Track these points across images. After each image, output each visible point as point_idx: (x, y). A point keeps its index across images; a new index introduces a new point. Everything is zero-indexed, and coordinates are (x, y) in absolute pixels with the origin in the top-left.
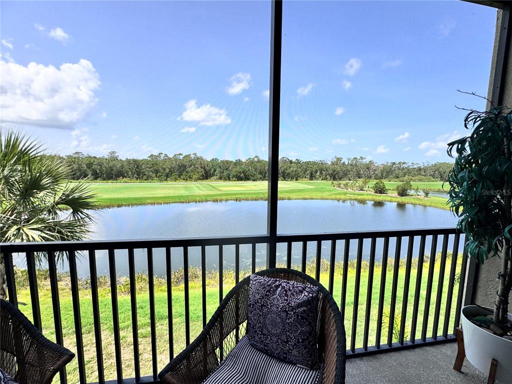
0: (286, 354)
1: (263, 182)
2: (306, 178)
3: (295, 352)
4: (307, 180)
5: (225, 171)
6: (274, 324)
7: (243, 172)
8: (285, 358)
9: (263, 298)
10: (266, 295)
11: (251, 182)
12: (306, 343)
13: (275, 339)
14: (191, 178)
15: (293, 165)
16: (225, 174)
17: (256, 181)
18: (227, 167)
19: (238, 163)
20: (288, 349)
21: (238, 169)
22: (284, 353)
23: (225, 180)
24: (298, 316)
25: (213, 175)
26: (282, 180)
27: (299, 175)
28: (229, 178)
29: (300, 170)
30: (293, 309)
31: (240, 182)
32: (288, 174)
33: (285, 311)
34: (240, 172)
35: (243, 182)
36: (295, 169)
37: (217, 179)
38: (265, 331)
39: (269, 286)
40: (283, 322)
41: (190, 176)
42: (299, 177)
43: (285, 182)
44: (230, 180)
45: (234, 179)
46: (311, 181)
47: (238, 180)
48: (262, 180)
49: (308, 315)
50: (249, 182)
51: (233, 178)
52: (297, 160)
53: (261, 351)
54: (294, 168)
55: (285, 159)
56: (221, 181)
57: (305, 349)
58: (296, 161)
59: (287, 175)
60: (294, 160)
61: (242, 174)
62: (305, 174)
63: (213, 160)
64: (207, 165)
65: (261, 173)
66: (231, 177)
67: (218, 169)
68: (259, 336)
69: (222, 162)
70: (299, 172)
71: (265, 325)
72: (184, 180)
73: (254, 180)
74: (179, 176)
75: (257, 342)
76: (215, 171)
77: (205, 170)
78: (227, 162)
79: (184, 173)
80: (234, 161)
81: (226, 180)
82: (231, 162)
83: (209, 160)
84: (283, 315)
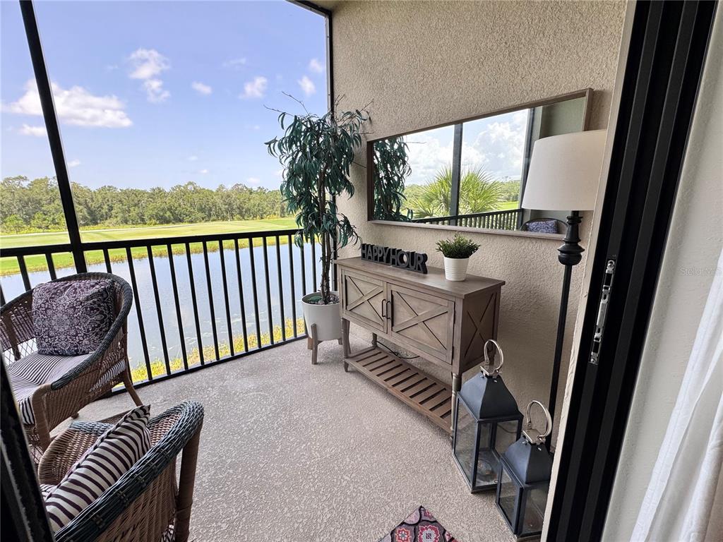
0: (77, 346)
1: (207, 223)
2: (275, 214)
3: (86, 341)
4: (277, 218)
5: (132, 209)
6: (60, 322)
7: (170, 209)
8: (77, 351)
9: (47, 301)
10: (51, 298)
11: (187, 224)
12: (97, 330)
13: (63, 337)
14: (58, 223)
15: (253, 195)
16: (133, 213)
17: (196, 222)
18: (136, 202)
19: (158, 193)
20: (78, 341)
21: (159, 203)
22: (75, 347)
23: (135, 223)
24: (86, 308)
25: (108, 216)
26: (239, 219)
27: (265, 211)
28: (143, 220)
29: (266, 203)
30: (81, 303)
31: (166, 226)
32: (249, 210)
33: (73, 307)
34: (163, 209)
35: (171, 225)
36: (257, 202)
37: (117, 223)
38: (52, 333)
39: (55, 289)
40: (71, 318)
41: (54, 219)
42: (265, 213)
43: (243, 221)
44: (146, 224)
45: (154, 221)
46: (283, 219)
47: (162, 223)
48: (206, 221)
49: (99, 305)
50: (181, 224)
51: (150, 219)
52: (260, 188)
53: (51, 354)
54: (255, 200)
55: (240, 187)
56: (127, 226)
57: (96, 335)
58: (259, 191)
59: (245, 212)
60: (255, 189)
61: (168, 214)
62: (273, 208)
63: (104, 188)
64: (92, 199)
65: (202, 210)
66: (145, 217)
67: (117, 207)
68: (47, 340)
69: (125, 192)
70: (264, 206)
71: (51, 327)
72: (40, 228)
73: (191, 222)
74: (27, 222)
75: (45, 347)
76: (111, 208)
77: (89, 208)
78: (136, 193)
79: (39, 215)
80: (149, 190)
81: (137, 223)
82: (144, 192)
83: (93, 189)
84: (71, 311)
